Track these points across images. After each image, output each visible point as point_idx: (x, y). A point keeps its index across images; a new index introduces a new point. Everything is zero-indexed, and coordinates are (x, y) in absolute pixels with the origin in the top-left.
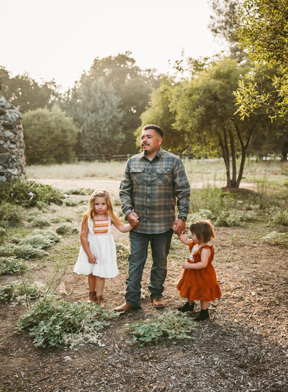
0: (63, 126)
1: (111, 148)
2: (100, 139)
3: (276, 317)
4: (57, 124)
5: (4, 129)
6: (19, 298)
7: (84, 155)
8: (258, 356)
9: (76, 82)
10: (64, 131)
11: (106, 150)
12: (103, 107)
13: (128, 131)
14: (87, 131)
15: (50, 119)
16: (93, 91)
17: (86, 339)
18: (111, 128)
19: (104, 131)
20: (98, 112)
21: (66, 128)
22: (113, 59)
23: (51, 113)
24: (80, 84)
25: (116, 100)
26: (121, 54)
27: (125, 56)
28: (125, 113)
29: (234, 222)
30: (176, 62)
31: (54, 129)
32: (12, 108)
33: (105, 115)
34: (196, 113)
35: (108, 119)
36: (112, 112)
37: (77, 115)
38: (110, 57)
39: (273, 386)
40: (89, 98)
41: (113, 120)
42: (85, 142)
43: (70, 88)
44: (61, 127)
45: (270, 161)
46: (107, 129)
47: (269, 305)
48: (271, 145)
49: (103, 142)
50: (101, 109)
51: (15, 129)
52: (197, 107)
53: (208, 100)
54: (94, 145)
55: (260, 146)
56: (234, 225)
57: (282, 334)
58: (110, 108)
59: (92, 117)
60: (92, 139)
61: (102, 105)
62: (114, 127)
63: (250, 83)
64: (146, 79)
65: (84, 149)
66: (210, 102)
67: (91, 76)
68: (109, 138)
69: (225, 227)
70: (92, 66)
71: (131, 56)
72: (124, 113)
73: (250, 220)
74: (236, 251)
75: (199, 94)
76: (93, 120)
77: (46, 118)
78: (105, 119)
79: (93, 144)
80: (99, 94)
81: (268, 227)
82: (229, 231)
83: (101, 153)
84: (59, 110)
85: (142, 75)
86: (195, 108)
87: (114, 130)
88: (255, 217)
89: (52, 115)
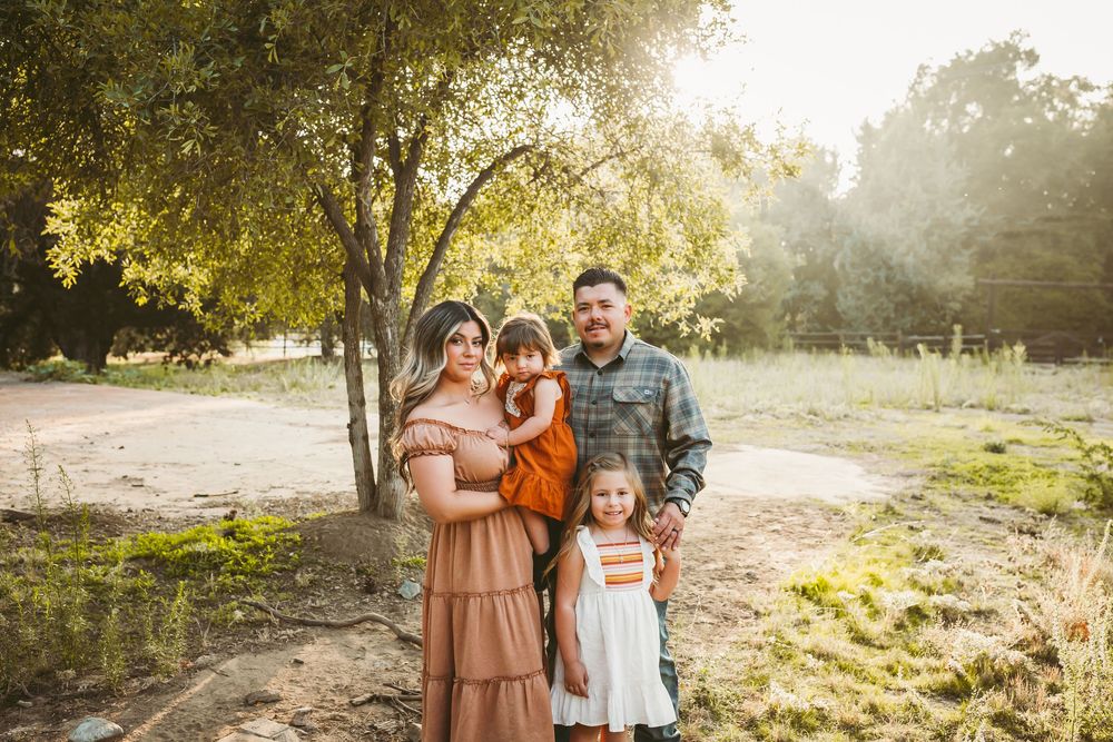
1: (925, 314)
2: (892, 289)
19: (902, 266)
33: (908, 217)
36: (931, 209)
49: (901, 297)
54: (874, 306)
60: (867, 289)
68: (919, 287)
79: (870, 301)
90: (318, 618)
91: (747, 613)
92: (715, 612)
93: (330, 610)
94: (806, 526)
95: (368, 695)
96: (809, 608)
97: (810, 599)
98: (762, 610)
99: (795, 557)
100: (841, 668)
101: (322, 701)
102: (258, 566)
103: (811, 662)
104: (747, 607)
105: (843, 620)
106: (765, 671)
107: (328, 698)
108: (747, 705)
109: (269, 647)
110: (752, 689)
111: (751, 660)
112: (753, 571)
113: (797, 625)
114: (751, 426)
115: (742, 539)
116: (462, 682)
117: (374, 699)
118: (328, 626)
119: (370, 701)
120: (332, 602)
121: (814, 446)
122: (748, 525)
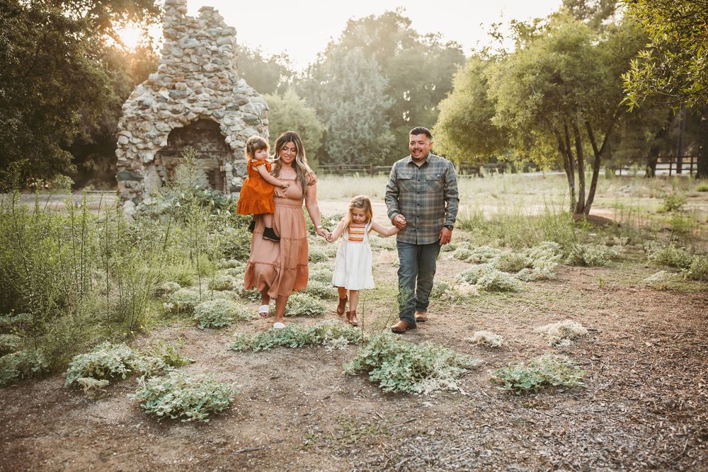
0: (301, 120)
1: (372, 154)
2: (356, 142)
3: (686, 369)
4: (293, 118)
5: (245, 125)
6: (335, 341)
7: (330, 165)
8: (676, 404)
9: (319, 55)
10: (302, 129)
11: (364, 158)
12: (361, 93)
13: (399, 130)
14: (337, 129)
15: (281, 111)
16: (347, 68)
17: (443, 385)
18: (373, 124)
19: (362, 129)
20: (353, 100)
21: (305, 125)
22: (376, 19)
23: (284, 101)
24: (325, 57)
25: (381, 83)
26: (389, 11)
27: (395, 14)
28: (395, 101)
29: (595, 260)
30: (493, 26)
31: (288, 125)
32: (255, 96)
33: (365, 105)
34: (529, 103)
35: (369, 110)
36: (374, 100)
37: (321, 105)
38: (372, 16)
39: (703, 430)
40: (340, 79)
41: (376, 112)
42: (332, 145)
43: (312, 64)
44: (299, 122)
45: (628, 177)
46: (366, 126)
47: (674, 357)
48: (629, 150)
49: (361, 146)
50: (358, 96)
51: (260, 125)
52: (531, 93)
53: (547, 83)
54: (347, 151)
55: (612, 153)
56: (595, 265)
57: (700, 385)
58: (373, 94)
59: (343, 107)
60: (344, 141)
61: (360, 89)
62: (378, 123)
63: (646, 64)
64: (426, 49)
65: (331, 156)
66: (551, 85)
67: (342, 45)
68: (370, 141)
69: (582, 266)
70: (345, 30)
71: (404, 15)
72: (393, 101)
73: (616, 259)
74: (608, 295)
75: (534, 74)
76: (346, 113)
77: (275, 109)
78: (363, 110)
79: (345, 149)
80: (356, 73)
81: (647, 267)
82: (589, 271)
83: (356, 163)
84: (296, 98)
85: (420, 41)
86: (528, 95)
87: (378, 127)
88: (623, 256)
89: (285, 105)
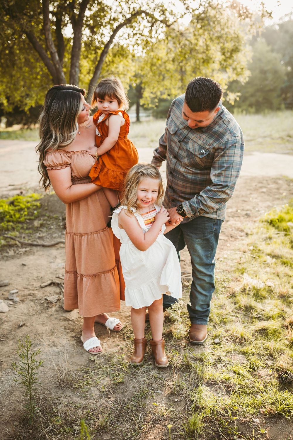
10: (263, 72)
44: (260, 67)
90: (40, 242)
91: (242, 234)
92: (227, 234)
93: (46, 238)
94: (278, 189)
95: (49, 282)
96: (272, 231)
97: (274, 226)
98: (249, 233)
99: (270, 204)
100: (284, 263)
101: (28, 285)
102: (19, 218)
103: (269, 259)
104: (242, 231)
105: (288, 237)
106: (245, 266)
107: (32, 283)
108: (232, 285)
109: (13, 257)
110: (237, 275)
111: (239, 260)
112: (248, 212)
113: (265, 240)
114: (261, 144)
115: (246, 197)
116: (82, 276)
117: (52, 284)
118: (44, 246)
119: (50, 285)
120: (48, 234)
121: (287, 151)
122: (250, 190)
